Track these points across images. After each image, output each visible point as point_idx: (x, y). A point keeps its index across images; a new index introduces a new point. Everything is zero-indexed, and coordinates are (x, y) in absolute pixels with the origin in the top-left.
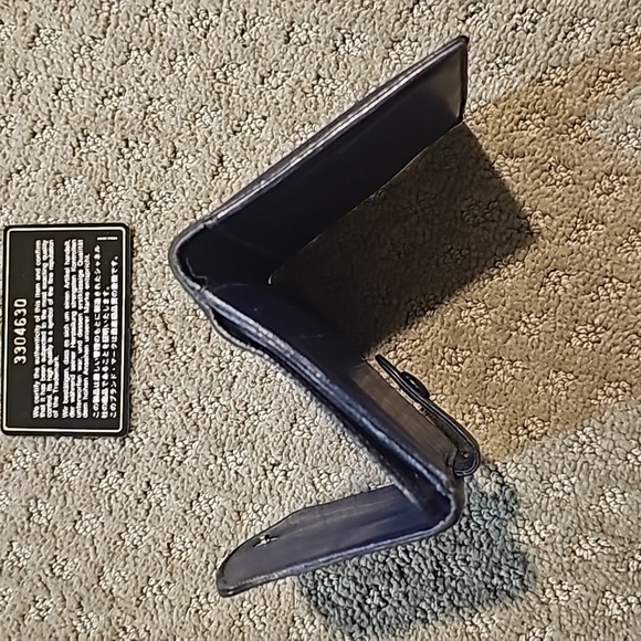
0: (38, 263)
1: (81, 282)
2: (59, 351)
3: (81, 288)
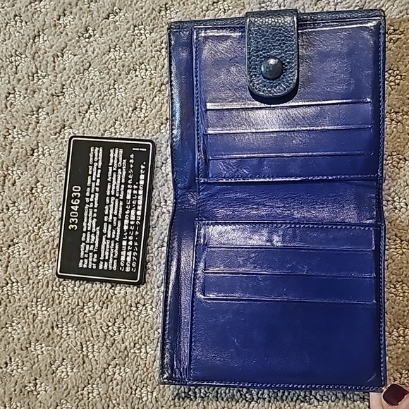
0: (91, 162)
1: (119, 177)
2: (100, 223)
3: (119, 182)
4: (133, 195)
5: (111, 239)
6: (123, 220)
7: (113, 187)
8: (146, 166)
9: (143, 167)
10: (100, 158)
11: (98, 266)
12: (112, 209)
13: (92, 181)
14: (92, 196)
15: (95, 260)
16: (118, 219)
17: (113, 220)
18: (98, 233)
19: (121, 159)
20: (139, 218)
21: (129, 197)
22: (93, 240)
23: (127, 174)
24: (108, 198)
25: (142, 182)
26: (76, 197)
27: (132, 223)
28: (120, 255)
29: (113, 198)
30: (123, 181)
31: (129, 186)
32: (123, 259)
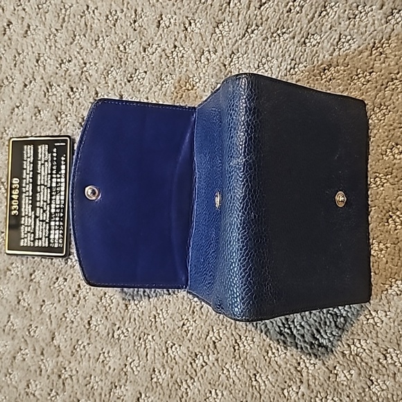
0: (25, 159)
1: (46, 169)
2: (34, 209)
3: (46, 173)
4: (57, 183)
5: (43, 221)
6: (50, 204)
7: (42, 178)
8: (66, 157)
9: (63, 159)
10: (32, 154)
11: (34, 244)
12: (42, 196)
13: (27, 174)
14: (28, 186)
15: (32, 239)
16: (47, 204)
17: (43, 205)
18: (33, 216)
19: (47, 153)
20: (63, 202)
21: (54, 185)
22: (30, 223)
23: (52, 165)
24: (39, 187)
25: (63, 172)
26: (16, 188)
27: (58, 206)
28: (49, 234)
29: (43, 187)
30: (49, 172)
31: (54, 176)
32: (52, 237)
